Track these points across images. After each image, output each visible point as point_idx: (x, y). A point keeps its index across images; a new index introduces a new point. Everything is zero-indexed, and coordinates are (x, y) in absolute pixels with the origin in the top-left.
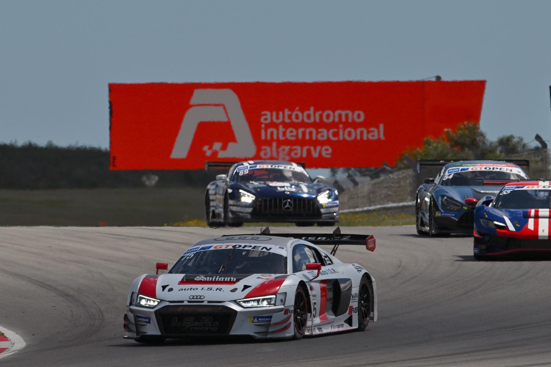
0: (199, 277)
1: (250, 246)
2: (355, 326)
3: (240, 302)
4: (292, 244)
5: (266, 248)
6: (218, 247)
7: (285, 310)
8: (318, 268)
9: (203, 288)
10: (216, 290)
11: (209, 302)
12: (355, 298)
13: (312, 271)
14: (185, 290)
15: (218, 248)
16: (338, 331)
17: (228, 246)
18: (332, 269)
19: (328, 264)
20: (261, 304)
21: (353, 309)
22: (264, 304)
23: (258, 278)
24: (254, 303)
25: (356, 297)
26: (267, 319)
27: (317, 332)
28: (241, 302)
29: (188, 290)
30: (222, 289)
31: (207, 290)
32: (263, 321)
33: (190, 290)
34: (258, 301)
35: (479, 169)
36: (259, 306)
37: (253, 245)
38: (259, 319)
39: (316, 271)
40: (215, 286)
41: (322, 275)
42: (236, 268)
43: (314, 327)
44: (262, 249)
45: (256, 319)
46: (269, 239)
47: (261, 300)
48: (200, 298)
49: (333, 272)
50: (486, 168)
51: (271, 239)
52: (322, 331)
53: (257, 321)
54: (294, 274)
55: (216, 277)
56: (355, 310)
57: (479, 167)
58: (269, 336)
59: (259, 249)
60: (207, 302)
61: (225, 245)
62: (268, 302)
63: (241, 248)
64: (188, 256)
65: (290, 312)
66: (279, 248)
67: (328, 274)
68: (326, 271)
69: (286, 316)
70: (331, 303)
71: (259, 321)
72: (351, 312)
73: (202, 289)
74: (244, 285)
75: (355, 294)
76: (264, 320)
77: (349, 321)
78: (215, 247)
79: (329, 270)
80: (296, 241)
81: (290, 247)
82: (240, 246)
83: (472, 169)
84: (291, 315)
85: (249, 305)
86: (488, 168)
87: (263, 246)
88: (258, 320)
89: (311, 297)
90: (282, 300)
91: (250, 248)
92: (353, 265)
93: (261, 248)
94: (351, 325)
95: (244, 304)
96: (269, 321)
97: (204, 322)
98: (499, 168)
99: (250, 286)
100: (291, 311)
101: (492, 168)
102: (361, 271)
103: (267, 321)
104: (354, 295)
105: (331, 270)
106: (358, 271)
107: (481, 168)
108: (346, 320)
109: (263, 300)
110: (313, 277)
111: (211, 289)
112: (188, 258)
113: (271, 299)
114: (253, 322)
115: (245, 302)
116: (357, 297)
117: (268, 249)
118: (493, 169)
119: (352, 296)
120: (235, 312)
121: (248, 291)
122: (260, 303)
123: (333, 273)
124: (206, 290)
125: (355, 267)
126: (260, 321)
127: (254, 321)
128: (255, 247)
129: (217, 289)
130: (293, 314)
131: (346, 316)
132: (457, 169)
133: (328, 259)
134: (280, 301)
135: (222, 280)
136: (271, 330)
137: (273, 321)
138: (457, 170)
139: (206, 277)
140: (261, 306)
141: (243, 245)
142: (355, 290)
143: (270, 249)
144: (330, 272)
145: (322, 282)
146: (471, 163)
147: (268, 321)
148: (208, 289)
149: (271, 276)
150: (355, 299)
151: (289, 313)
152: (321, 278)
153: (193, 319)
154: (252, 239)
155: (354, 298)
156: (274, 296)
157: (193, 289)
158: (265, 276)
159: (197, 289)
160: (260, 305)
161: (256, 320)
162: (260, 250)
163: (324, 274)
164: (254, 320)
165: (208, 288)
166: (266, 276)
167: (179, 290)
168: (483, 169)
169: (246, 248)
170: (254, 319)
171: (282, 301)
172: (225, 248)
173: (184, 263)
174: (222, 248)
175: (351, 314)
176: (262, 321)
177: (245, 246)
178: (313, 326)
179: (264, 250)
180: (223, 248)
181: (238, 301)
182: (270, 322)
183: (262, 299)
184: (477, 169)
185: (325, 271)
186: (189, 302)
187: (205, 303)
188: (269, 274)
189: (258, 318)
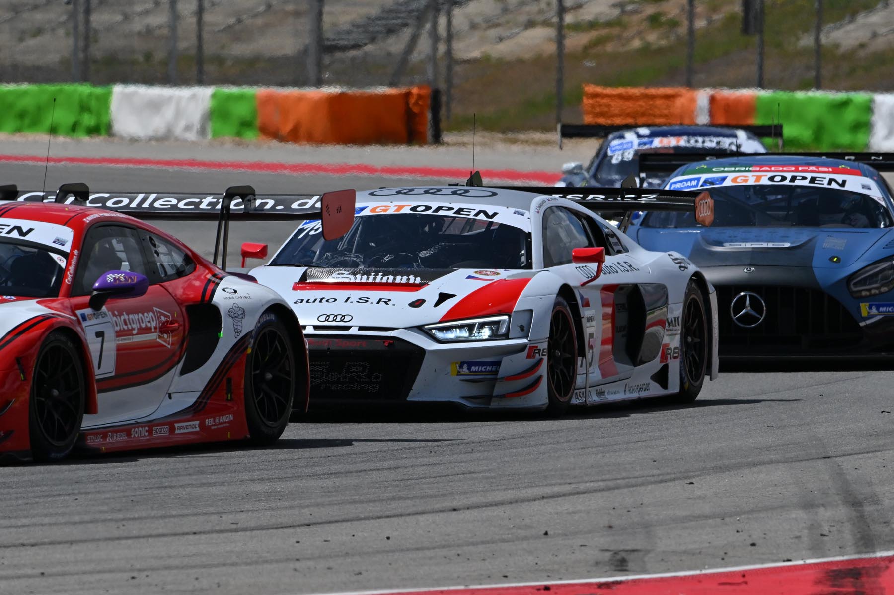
0: (339, 274)
1: (450, 209)
2: (674, 387)
3: (431, 329)
4: (540, 206)
5: (485, 213)
6: (378, 210)
7: (530, 347)
8: (598, 258)
9: (348, 298)
10: (378, 303)
11: (361, 328)
12: (673, 326)
13: (584, 265)
14: (308, 301)
15: (379, 212)
16: (639, 398)
17: (401, 208)
18: (625, 262)
19: (616, 251)
20: (476, 335)
21: (670, 351)
22: (483, 334)
23: (470, 277)
24: (461, 332)
25: (676, 326)
26: (489, 368)
27: (594, 399)
28: (433, 331)
29: (314, 301)
30: (390, 300)
31: (358, 302)
32: (481, 371)
33: (321, 301)
34: (471, 327)
35: (751, 182)
36: (474, 338)
37: (456, 207)
38: (473, 368)
39: (594, 266)
40: (374, 295)
41: (605, 274)
42: (420, 255)
43: (589, 387)
44: (477, 215)
45: (465, 366)
46: (491, 193)
47: (477, 325)
48: (342, 320)
49: (629, 269)
50: (772, 179)
51: (494, 194)
52: (606, 397)
53: (467, 371)
54: (545, 269)
55: (377, 275)
56: (675, 353)
57: (753, 176)
58: (494, 405)
59: (469, 215)
60: (358, 327)
61: (395, 206)
62: (491, 329)
63: (430, 212)
64: (312, 229)
65: (539, 353)
66: (515, 213)
67: (617, 272)
68: (613, 265)
69: (531, 362)
70: (623, 336)
71: (473, 372)
72: (666, 358)
73: (346, 301)
74: (439, 293)
75: (675, 318)
76: (483, 370)
77: (661, 377)
78: (373, 210)
79: (618, 263)
80: (549, 200)
81: (538, 212)
82: (428, 208)
83: (734, 180)
84: (541, 360)
85: (451, 335)
86: (778, 179)
87: (478, 207)
88: (469, 369)
89: (583, 320)
90: (524, 327)
91: (450, 213)
92: (669, 255)
93: (474, 213)
94: (664, 385)
95: (440, 335)
96: (493, 371)
97: (351, 373)
98: (809, 176)
99: (453, 296)
100: (543, 352)
101: (789, 175)
102: (687, 268)
103: (489, 371)
104: (672, 321)
105: (624, 265)
106: (680, 267)
107: (759, 178)
108: (655, 374)
109: (482, 326)
110: (588, 278)
111: (367, 301)
112: (312, 233)
113: (497, 323)
114: (459, 374)
115: (441, 329)
116: (679, 324)
117: (490, 214)
118: (793, 179)
119: (668, 323)
120: (421, 352)
121: (449, 305)
122: (474, 332)
123: (628, 271)
124: (355, 302)
125: (674, 259)
126: (475, 372)
127: (462, 373)
128: (460, 211)
129: (380, 300)
130: (545, 358)
131: (655, 365)
132: (694, 179)
133: (617, 241)
134: (519, 329)
135: (390, 281)
136: (498, 389)
137: (503, 370)
138: (694, 183)
139: (354, 274)
140: (478, 338)
141: (434, 206)
142: (676, 310)
143: (495, 214)
144: (622, 269)
145: (608, 288)
146: (731, 165)
147: (491, 371)
148: (360, 301)
149: (498, 274)
150: (675, 328)
151: (537, 355)
152: (604, 280)
153: (326, 365)
154: (454, 193)
155: (671, 327)
156: (506, 317)
157: (327, 301)
158: (485, 275)
159: (336, 300)
160: (474, 336)
161: (465, 370)
162: (471, 217)
163: (610, 273)
164: (461, 370)
165: (360, 299)
166: (487, 275)
167: (295, 303)
168: (765, 181)
169: (441, 213)
170: (461, 366)
171: (522, 328)
172: (394, 212)
173: (303, 245)
174: (388, 212)
175: (666, 361)
176: (478, 372)
177: (439, 209)
178: (587, 386)
179: (482, 217)
180: (391, 211)
181: (426, 327)
182: (497, 374)
183: (480, 323)
184: (746, 181)
185: (611, 267)
186: (316, 327)
187: (354, 331)
188: (493, 270)
189: (470, 364)
